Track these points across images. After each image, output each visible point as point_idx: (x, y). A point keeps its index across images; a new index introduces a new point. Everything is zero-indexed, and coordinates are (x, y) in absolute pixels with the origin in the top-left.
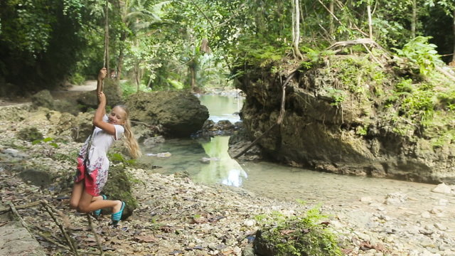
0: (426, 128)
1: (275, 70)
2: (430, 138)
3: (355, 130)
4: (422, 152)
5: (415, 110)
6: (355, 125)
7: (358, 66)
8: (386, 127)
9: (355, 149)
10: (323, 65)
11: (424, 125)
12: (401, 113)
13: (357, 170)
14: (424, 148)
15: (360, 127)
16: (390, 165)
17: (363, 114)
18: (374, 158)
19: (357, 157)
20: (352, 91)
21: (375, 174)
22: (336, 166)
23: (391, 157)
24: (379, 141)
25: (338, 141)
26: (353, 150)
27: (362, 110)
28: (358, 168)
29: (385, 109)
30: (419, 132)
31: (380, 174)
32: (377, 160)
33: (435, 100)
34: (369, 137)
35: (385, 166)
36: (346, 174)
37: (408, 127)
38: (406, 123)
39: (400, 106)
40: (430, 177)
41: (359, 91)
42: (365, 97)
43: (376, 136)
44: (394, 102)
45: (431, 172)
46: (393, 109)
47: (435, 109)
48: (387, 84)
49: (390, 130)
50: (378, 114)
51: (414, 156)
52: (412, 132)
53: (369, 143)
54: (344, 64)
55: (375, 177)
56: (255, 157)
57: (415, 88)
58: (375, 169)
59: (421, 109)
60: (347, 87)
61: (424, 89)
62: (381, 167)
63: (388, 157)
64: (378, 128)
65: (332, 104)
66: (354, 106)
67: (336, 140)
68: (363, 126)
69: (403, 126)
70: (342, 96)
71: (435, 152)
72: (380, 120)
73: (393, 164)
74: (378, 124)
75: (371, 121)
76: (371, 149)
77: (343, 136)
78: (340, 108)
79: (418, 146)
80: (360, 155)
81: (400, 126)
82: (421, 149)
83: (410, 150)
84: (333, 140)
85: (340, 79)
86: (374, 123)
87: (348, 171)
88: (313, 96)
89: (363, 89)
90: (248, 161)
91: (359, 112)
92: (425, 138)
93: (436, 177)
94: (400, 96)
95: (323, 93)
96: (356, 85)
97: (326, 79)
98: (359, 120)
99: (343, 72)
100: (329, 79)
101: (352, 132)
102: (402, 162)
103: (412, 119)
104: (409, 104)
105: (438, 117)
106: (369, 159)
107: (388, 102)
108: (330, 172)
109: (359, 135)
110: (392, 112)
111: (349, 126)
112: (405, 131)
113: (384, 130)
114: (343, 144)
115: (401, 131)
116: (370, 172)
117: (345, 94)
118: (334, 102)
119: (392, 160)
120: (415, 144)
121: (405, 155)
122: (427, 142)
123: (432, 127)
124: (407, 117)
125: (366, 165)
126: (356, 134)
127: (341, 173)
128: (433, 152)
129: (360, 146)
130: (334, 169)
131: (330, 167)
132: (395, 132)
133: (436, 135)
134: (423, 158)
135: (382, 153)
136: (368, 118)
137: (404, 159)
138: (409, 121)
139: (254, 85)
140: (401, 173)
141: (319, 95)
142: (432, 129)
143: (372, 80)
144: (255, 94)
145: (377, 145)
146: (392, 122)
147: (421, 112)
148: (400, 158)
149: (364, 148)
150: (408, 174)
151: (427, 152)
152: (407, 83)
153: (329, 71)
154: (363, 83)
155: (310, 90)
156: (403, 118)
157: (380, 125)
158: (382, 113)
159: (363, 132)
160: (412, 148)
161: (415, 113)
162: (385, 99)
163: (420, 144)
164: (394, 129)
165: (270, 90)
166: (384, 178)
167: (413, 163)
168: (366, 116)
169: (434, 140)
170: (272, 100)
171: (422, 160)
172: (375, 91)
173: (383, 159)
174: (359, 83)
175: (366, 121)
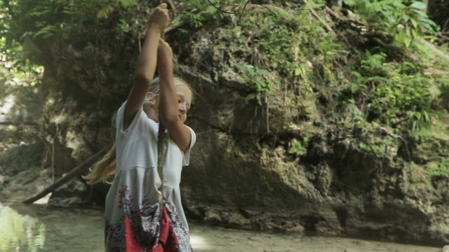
0: (419, 142)
1: (125, 27)
2: (425, 162)
3: (286, 147)
4: (413, 188)
5: (398, 111)
6: (288, 136)
7: (292, 26)
8: (348, 141)
9: (287, 182)
10: (226, 22)
11: (417, 138)
12: (371, 116)
13: (289, 223)
14: (416, 178)
15: (295, 141)
16: (351, 212)
17: (302, 117)
18: (321, 199)
19: (288, 196)
20: (283, 73)
21: (322, 230)
22: (246, 215)
23: (353, 198)
24: (331, 167)
25: (255, 166)
26: (283, 184)
27: (302, 108)
28: (291, 218)
29: (340, 109)
30: (408, 150)
31: (331, 229)
32: (327, 202)
33: (434, 91)
34: (310, 160)
35: (342, 213)
36: (266, 230)
37: (387, 141)
38: (384, 134)
39: (369, 101)
40: (427, 234)
41: (297, 73)
42: (306, 83)
43: (326, 157)
44: (357, 95)
45: (429, 224)
46: (356, 109)
47: (434, 107)
48: (341, 61)
49: (355, 147)
50: (328, 116)
51: (399, 194)
52: (394, 151)
53: (311, 170)
54: (268, 23)
55: (322, 234)
56: (73, 200)
57: (391, 69)
58: (323, 219)
59: (408, 108)
60: (275, 65)
61: (408, 73)
62: (332, 216)
63: (348, 197)
64: (329, 143)
65: (252, 97)
66: (288, 101)
67: (251, 165)
68: (300, 139)
69: (379, 140)
70: (268, 81)
71: (435, 186)
72: (332, 127)
73: (357, 210)
74: (329, 135)
75: (314, 130)
76: (316, 182)
77: (264, 157)
78: (265, 105)
79: (405, 177)
80: (295, 193)
81: (373, 139)
82: (411, 182)
83: (389, 183)
84: (244, 165)
85: (261, 48)
86: (321, 132)
87: (270, 225)
88: (209, 79)
89: (303, 69)
90: (60, 208)
91: (295, 113)
92: (419, 161)
93: (438, 233)
94: (369, 84)
95: (229, 75)
96: (291, 61)
97: (234, 48)
98: (294, 127)
99: (265, 36)
100: (240, 48)
101: (280, 150)
102: (375, 206)
103: (394, 126)
104: (387, 99)
105: (440, 124)
106: (312, 201)
107: (347, 94)
108: (235, 227)
109: (294, 156)
110: (355, 113)
111: (276, 138)
112: (382, 149)
113: (343, 146)
114: (264, 173)
115: (375, 148)
116: (312, 227)
117: (273, 76)
118: (254, 91)
119: (356, 201)
120: (399, 172)
121: (381, 193)
122: (421, 169)
123: (429, 141)
124: (383, 122)
125: (306, 212)
126: (287, 154)
127: (257, 228)
128: (431, 188)
129: (297, 178)
130: (243, 221)
131: (235, 217)
132: (364, 150)
133: (436, 155)
134: (414, 198)
135: (335, 188)
136: (310, 123)
137: (379, 201)
138: (390, 130)
139: (77, 54)
140: (373, 226)
141: (222, 79)
142: (430, 145)
143: (316, 53)
144: (76, 73)
145: (327, 173)
146: (357, 132)
147: (411, 114)
148: (371, 199)
149: (303, 181)
150: (385, 229)
151: (422, 186)
152: (375, 60)
153: (238, 34)
154: (303, 59)
155: (202, 69)
156: (376, 124)
157: (333, 137)
158: (336, 116)
159: (297, 148)
160: (393, 179)
161: (398, 116)
162: (339, 89)
163: (409, 173)
164: (362, 145)
165: (113, 66)
166: (338, 236)
167: (396, 207)
168: (307, 119)
169: (433, 165)
170: (116, 86)
171: (414, 202)
172: (322, 72)
173: (338, 200)
174: (296, 57)
175: (307, 128)
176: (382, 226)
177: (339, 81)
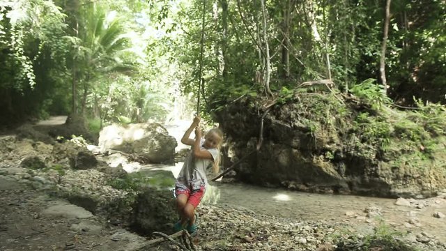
0: (385, 152)
1: (252, 105)
2: (388, 161)
3: (324, 155)
4: (383, 172)
5: (375, 138)
6: (325, 150)
7: (326, 102)
8: (352, 152)
9: (325, 171)
10: (296, 101)
11: (384, 150)
12: (363, 141)
13: (326, 189)
14: (384, 168)
15: (328, 152)
16: (355, 184)
17: (332, 142)
18: (341, 178)
19: (326, 177)
20: (322, 122)
21: (341, 192)
22: (307, 186)
23: (356, 178)
24: (345, 164)
25: (310, 165)
26: (323, 171)
27: (331, 138)
28: (327, 187)
29: (349, 138)
30: (380, 155)
31: (346, 191)
32: (344, 179)
33: (392, 129)
34: (336, 161)
35: (350, 184)
36: (316, 192)
37: (370, 152)
38: (369, 149)
39: (362, 134)
40: (390, 193)
41: (329, 122)
42: (333, 127)
43: (343, 159)
44: (356, 132)
45: (390, 189)
46: (356, 138)
47: (391, 136)
48: (348, 117)
49: (356, 155)
50: (343, 141)
51: (377, 175)
52: (374, 156)
53: (336, 165)
54: (315, 100)
55: (341, 194)
56: (231, 179)
57: (372, 120)
58: (341, 187)
59: (380, 137)
60: (318, 119)
61: (379, 121)
62: (346, 186)
63: (353, 177)
64: (344, 153)
65: (308, 133)
66: (325, 135)
68: (331, 151)
69: (367, 151)
70: (316, 126)
71: (393, 172)
72: (345, 146)
73: (357, 183)
74: (344, 150)
75: (337, 148)
76: (339, 171)
77: (314, 160)
78: (314, 137)
79: (379, 168)
80: (329, 176)
81: (364, 151)
82: (382, 170)
83: (372, 171)
84: (305, 163)
85: (312, 112)
86: (340, 148)
87: (318, 190)
88: (289, 126)
89: (331, 120)
90: (226, 183)
91: (328, 140)
92: (385, 161)
93: (395, 193)
94: (361, 126)
95: (298, 124)
96: (326, 117)
97: (300, 112)
98: (328, 146)
99: (314, 106)
100: (303, 112)
101: (322, 156)
102: (365, 181)
103: (373, 145)
104: (370, 133)
105: (395, 144)
106: (337, 179)
107: (351, 131)
108: (302, 191)
109: (328, 159)
110: (355, 139)
111: (320, 151)
112: (368, 155)
113: (350, 155)
114: (315, 167)
115: (365, 155)
116: (337, 191)
117: (318, 124)
118: (310, 131)
119: (357, 179)
120: (376, 165)
121: (368, 175)
122: (386, 164)
123: (390, 151)
124: (368, 143)
125: (334, 184)
126: (325, 158)
127: (312, 191)
128: (391, 173)
129: (329, 169)
130: (306, 188)
131: (302, 187)
132: (360, 156)
133: (393, 158)
134: (383, 177)
135: (347, 174)
136: (335, 144)
137: (367, 179)
138: (372, 147)
139: (232, 117)
140: (365, 190)
141: (295, 126)
142: (390, 153)
143: (337, 113)
144: (232, 125)
145: (343, 167)
146: (356, 148)
147: (381, 139)
148: (364, 178)
149: (332, 170)
150: (371, 191)
151: (387, 172)
152: (364, 116)
153: (302, 106)
154: (331, 116)
155: (286, 122)
156: (365, 144)
157: (346, 150)
158: (347, 141)
159: (329, 155)
160: (374, 169)
161: (375, 140)
162: (348, 129)
163: (381, 166)
164: (359, 154)
165: (247, 122)
166: (349, 195)
167: (376, 181)
168: (334, 143)
169: (392, 162)
170: (249, 131)
171: (383, 179)
172: (340, 122)
173: (348, 179)
174: (328, 115)
175: (334, 147)
176: (369, 190)
177: (348, 125)
